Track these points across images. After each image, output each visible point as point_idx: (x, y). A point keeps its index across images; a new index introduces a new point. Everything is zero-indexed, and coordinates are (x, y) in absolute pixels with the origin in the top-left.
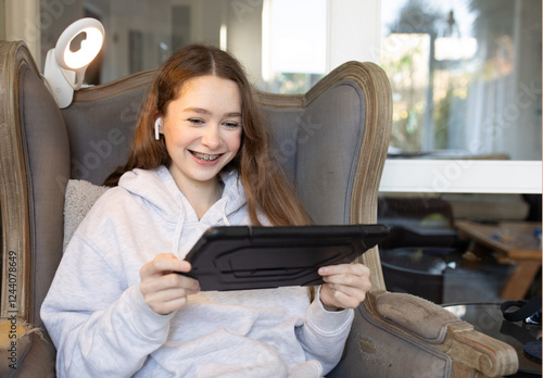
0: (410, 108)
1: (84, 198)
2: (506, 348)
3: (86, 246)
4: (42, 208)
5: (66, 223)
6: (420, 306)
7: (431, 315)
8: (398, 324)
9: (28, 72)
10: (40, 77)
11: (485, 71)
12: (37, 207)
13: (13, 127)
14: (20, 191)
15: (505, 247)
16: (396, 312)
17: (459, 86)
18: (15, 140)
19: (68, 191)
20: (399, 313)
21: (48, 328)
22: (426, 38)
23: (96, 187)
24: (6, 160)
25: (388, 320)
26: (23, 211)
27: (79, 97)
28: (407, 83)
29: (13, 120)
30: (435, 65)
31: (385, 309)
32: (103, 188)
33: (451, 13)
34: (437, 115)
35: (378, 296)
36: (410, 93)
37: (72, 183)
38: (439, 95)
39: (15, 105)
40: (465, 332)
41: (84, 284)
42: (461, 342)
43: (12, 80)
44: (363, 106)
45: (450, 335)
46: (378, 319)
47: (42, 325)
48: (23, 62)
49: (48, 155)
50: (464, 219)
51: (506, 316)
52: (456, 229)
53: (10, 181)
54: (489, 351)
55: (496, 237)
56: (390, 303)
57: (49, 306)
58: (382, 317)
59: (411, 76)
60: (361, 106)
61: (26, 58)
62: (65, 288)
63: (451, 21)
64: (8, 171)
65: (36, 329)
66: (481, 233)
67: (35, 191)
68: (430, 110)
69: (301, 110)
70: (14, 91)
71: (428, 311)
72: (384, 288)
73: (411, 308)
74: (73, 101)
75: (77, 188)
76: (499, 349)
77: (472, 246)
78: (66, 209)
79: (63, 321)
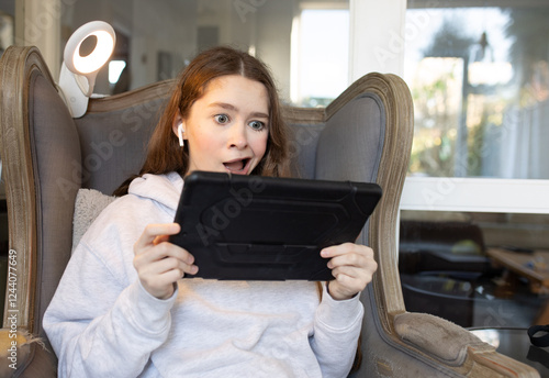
0: (443, 134)
1: (94, 207)
2: (529, 371)
3: (88, 253)
4: (50, 217)
5: (75, 233)
6: (439, 326)
7: (450, 335)
8: (416, 345)
9: (39, 78)
10: (54, 86)
11: (520, 97)
12: (45, 216)
13: (21, 131)
14: (27, 198)
15: (540, 276)
16: (414, 332)
17: (494, 113)
18: (23, 145)
19: (78, 200)
20: (418, 333)
21: (50, 337)
22: (459, 62)
23: (107, 197)
24: (14, 165)
25: (406, 340)
26: (30, 218)
27: (94, 107)
28: (441, 109)
29: (21, 125)
30: (468, 89)
31: (403, 329)
32: (113, 198)
33: (484, 36)
34: (471, 141)
35: (396, 316)
36: (443, 119)
37: (82, 192)
38: (473, 121)
39: (24, 110)
40: (487, 354)
41: (85, 293)
42: (482, 364)
43: (21, 85)
44: (384, 118)
45: (471, 356)
46: (396, 339)
47: (44, 335)
48: (35, 68)
49: (57, 163)
50: (497, 247)
51: (533, 340)
52: (488, 256)
53: (17, 188)
54: (510, 374)
55: (530, 266)
56: (408, 323)
57: (52, 315)
58: (399, 337)
59: (444, 101)
60: (381, 118)
61: (39, 64)
62: (68, 296)
63: (484, 42)
64: (16, 176)
65: (37, 339)
66: (515, 261)
67: (44, 199)
68: (463, 135)
69: (321, 123)
70: (23, 96)
71: (447, 331)
72: (403, 308)
73: (431, 329)
74: (88, 111)
75: (87, 197)
76: (520, 371)
77: (505, 274)
78: (75, 218)
79: (64, 330)
